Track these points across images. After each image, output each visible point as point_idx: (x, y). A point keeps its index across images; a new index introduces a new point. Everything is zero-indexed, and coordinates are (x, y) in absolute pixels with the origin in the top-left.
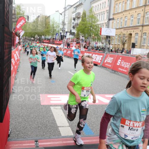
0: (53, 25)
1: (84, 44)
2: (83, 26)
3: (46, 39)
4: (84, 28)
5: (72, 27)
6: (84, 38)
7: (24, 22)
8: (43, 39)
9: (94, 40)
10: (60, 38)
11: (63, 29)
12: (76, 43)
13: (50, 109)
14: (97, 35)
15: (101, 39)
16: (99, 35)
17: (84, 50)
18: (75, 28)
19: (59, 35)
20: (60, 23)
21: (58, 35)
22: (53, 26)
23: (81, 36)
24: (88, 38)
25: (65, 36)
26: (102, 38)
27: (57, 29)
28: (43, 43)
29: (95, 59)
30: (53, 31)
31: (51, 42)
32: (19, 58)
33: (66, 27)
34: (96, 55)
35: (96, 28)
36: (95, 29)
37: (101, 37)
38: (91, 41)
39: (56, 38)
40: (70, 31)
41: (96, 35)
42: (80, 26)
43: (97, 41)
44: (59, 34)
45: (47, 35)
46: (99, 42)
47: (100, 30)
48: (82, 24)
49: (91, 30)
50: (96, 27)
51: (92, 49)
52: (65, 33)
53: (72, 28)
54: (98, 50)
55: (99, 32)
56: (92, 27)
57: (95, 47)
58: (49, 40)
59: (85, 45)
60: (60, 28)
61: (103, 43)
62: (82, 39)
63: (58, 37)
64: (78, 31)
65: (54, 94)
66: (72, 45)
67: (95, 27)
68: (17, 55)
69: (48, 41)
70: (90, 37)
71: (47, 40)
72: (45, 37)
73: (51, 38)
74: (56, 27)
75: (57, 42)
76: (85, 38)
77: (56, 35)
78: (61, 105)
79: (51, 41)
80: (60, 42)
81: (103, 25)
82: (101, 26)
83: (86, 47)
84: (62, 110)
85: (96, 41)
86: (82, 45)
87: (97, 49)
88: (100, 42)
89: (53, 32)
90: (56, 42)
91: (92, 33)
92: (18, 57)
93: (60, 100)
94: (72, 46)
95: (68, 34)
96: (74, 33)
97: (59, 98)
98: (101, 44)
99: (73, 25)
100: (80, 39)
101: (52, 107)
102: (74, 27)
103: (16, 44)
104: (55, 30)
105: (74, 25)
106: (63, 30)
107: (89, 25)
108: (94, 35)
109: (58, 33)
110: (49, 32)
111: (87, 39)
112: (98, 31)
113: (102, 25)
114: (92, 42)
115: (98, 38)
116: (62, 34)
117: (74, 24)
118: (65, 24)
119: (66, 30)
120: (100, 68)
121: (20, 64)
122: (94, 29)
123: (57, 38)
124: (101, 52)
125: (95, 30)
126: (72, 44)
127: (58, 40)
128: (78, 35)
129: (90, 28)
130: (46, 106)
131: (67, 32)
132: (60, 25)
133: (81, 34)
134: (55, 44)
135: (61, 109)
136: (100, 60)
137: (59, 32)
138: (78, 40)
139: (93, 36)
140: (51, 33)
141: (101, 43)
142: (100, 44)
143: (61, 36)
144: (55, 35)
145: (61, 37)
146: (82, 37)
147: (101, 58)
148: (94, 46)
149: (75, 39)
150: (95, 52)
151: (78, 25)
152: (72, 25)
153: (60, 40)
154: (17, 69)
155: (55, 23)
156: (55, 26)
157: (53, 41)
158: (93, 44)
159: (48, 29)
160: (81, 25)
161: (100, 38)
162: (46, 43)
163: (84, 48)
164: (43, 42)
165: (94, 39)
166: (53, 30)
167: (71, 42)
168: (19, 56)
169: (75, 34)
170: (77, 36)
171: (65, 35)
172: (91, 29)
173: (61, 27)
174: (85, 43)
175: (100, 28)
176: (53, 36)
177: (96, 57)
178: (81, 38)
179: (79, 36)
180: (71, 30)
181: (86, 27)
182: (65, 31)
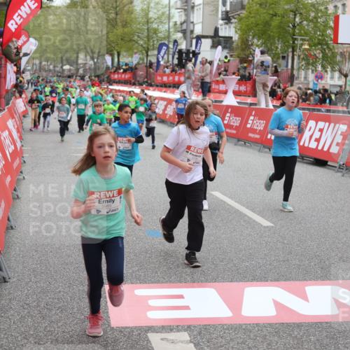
0: (146, 12)
1: (271, 80)
2: (262, 10)
3: (119, 67)
4: (267, 18)
5: (220, 16)
6: (267, 59)
7: (33, 7)
8: (108, 68)
9: (308, 64)
10: (176, 61)
11: (184, 27)
12: (236, 78)
13: (148, 341)
14: (322, 43)
15: (339, 58)
16: (327, 44)
17: (271, 107)
18: (233, 20)
19: (171, 51)
20: (172, 3)
21: (167, 52)
22: (147, 14)
23: (258, 52)
24: (284, 58)
25: (195, 54)
26: (342, 54)
27: (163, 28)
28: (111, 85)
29: (318, 140)
30: (146, 34)
31: (138, 79)
32: (19, 145)
33: (197, 17)
34: (321, 124)
35: (315, 18)
36: (312, 21)
37: (339, 50)
38: (299, 69)
39: (158, 62)
40: (212, 33)
41: (315, 45)
42: (250, 13)
43: (324, 67)
44: (171, 46)
45: (123, 53)
46: (329, 70)
47: (332, 24)
48: (261, 5)
49: (294, 26)
50: (317, 11)
51: (304, 101)
52: (194, 41)
53: (221, 22)
54: (328, 101)
55: (329, 32)
56: (301, 14)
57: (316, 92)
58: (132, 70)
59: (275, 84)
60: (175, 24)
61: (346, 76)
62: (262, 62)
63: (167, 59)
64: (244, 32)
65: (158, 282)
66: (222, 87)
67: (313, 14)
68: (10, 134)
69: (127, 76)
70: (293, 51)
71: (125, 71)
72: (116, 60)
73: (138, 63)
74: (158, 18)
75: (162, 76)
76: (272, 59)
77: (159, 53)
78: (189, 327)
79: (141, 73)
80: (177, 79)
81: (344, 5)
82: (336, 7)
83: (279, 92)
84: (196, 345)
85: (320, 68)
86: (265, 85)
87: (322, 101)
88: (333, 70)
89: (149, 38)
90: (159, 78)
91: (299, 38)
92: (14, 142)
93: (187, 308)
94: (225, 92)
95: (207, 43)
96: (228, 40)
97: (181, 297)
98: (339, 78)
99: (224, 9)
100: (255, 61)
101: (155, 334)
102: (227, 18)
103: (7, 91)
104: (156, 31)
105: (228, 9)
106: (184, 32)
107: (286, 7)
108: (309, 45)
109: (166, 42)
110: (131, 40)
111: (281, 61)
112: (326, 26)
113: (339, 5)
114: (303, 73)
115: (325, 57)
116: (183, 46)
117: (228, 4)
118: (193, 7)
119: (198, 30)
120: (340, 174)
121: (23, 169)
122: (307, 19)
123: (162, 63)
124: (339, 112)
125: (312, 25)
126: (223, 82)
127: (168, 71)
128: (246, 45)
129: (292, 16)
130: (132, 330)
131: (199, 38)
132: (173, 11)
133: (255, 41)
134: (157, 86)
135: (191, 342)
136: (338, 144)
137: (169, 37)
138: (245, 68)
139: (307, 47)
140: (141, 42)
141: (337, 74)
142: (332, 78)
143: (180, 52)
144: (156, 52)
145: (180, 59)
146: (262, 53)
147: (342, 134)
148: (311, 86)
149: (234, 63)
150: (314, 110)
151: (243, 7)
152: (221, 8)
153: (173, 70)
154: (15, 190)
155: (152, 5)
156: (155, 16)
157: (148, 75)
158: (307, 79)
159: (126, 30)
160: (256, 7)
161: (334, 55)
162: (119, 82)
163: (270, 99)
164: (111, 82)
165: (309, 61)
166: (148, 29)
167: (220, 74)
168: (21, 138)
169: (234, 45)
170: (243, 50)
171: (193, 48)
172: (297, 20)
173: (178, 17)
174: (276, 78)
175: (332, 17)
176: (147, 55)
177: (321, 130)
178: (258, 57)
179: (247, 52)
180: (216, 30)
181: (275, 15)
182: (192, 32)
